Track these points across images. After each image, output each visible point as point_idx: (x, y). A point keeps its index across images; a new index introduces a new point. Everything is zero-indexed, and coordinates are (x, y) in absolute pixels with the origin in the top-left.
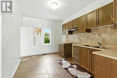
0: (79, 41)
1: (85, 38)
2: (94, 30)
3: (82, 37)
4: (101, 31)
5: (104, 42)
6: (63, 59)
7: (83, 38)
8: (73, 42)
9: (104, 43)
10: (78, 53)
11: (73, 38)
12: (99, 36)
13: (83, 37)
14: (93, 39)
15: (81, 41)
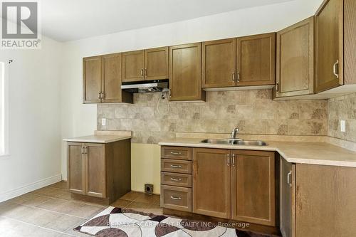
0: (162, 128)
1: (189, 117)
2: (215, 96)
3: (178, 116)
4: (234, 98)
5: (242, 129)
6: (103, 209)
7: (181, 117)
8: (134, 135)
9: (242, 132)
10: (187, 171)
11: (136, 117)
12: (230, 114)
13: (179, 114)
14: (212, 122)
15: (172, 127)
